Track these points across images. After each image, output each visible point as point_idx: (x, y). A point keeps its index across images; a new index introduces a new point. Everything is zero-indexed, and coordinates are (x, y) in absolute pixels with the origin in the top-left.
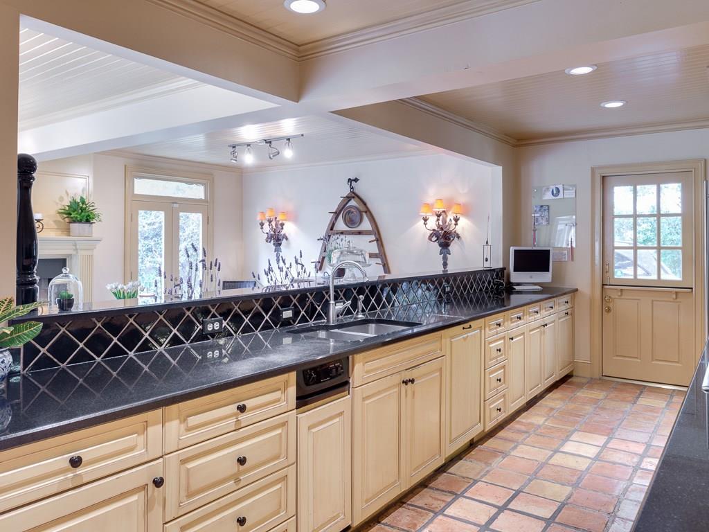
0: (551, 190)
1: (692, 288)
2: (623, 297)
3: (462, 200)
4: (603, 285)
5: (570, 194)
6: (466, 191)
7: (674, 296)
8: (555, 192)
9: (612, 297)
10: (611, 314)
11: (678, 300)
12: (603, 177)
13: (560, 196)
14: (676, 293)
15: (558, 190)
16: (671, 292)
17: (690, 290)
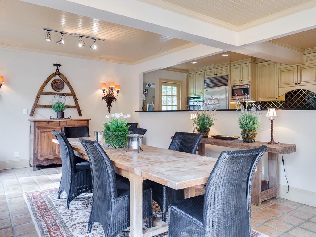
0: (148, 84)
5: (153, 86)
12: (161, 82)
15: (150, 84)
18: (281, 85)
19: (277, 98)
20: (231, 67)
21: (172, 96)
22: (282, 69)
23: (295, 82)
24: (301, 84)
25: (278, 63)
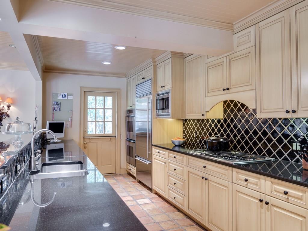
0: (62, 95)
1: (116, 136)
2: (91, 142)
3: (11, 96)
4: (84, 137)
5: (70, 98)
6: (13, 91)
7: (110, 140)
8: (63, 96)
9: (87, 142)
10: (86, 149)
11: (111, 141)
12: (84, 91)
13: (66, 98)
14: (111, 138)
15: (65, 95)
16: (109, 138)
17: (115, 137)
18: (208, 92)
19: (203, 115)
20: (155, 66)
21: (104, 109)
22: (209, 65)
23: (223, 86)
24: (231, 91)
25: (205, 56)
